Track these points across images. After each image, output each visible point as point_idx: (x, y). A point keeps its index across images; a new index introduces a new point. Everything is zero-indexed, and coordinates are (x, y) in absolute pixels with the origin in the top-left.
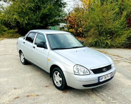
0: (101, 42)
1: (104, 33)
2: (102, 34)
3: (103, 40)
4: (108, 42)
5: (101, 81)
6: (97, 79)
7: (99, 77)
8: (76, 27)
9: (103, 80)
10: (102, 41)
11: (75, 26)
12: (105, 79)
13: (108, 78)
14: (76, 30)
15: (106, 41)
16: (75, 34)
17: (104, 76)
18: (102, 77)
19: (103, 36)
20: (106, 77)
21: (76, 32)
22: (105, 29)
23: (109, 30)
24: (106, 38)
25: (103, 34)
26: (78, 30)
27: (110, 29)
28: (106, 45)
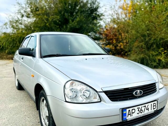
0: (150, 59)
1: (155, 46)
2: (151, 47)
3: (153, 56)
4: (161, 59)
5: (129, 118)
6: (119, 112)
7: (123, 110)
8: (114, 42)
9: (135, 115)
10: (151, 57)
11: (113, 40)
12: (141, 115)
13: (146, 112)
14: (115, 47)
15: (159, 58)
16: (113, 52)
17: (136, 108)
18: (131, 109)
19: (152, 50)
20: (143, 109)
21: (116, 49)
22: (155, 39)
23: (162, 41)
24: (157, 53)
25: (153, 47)
26: (118, 46)
27: (163, 39)
28: (158, 63)
